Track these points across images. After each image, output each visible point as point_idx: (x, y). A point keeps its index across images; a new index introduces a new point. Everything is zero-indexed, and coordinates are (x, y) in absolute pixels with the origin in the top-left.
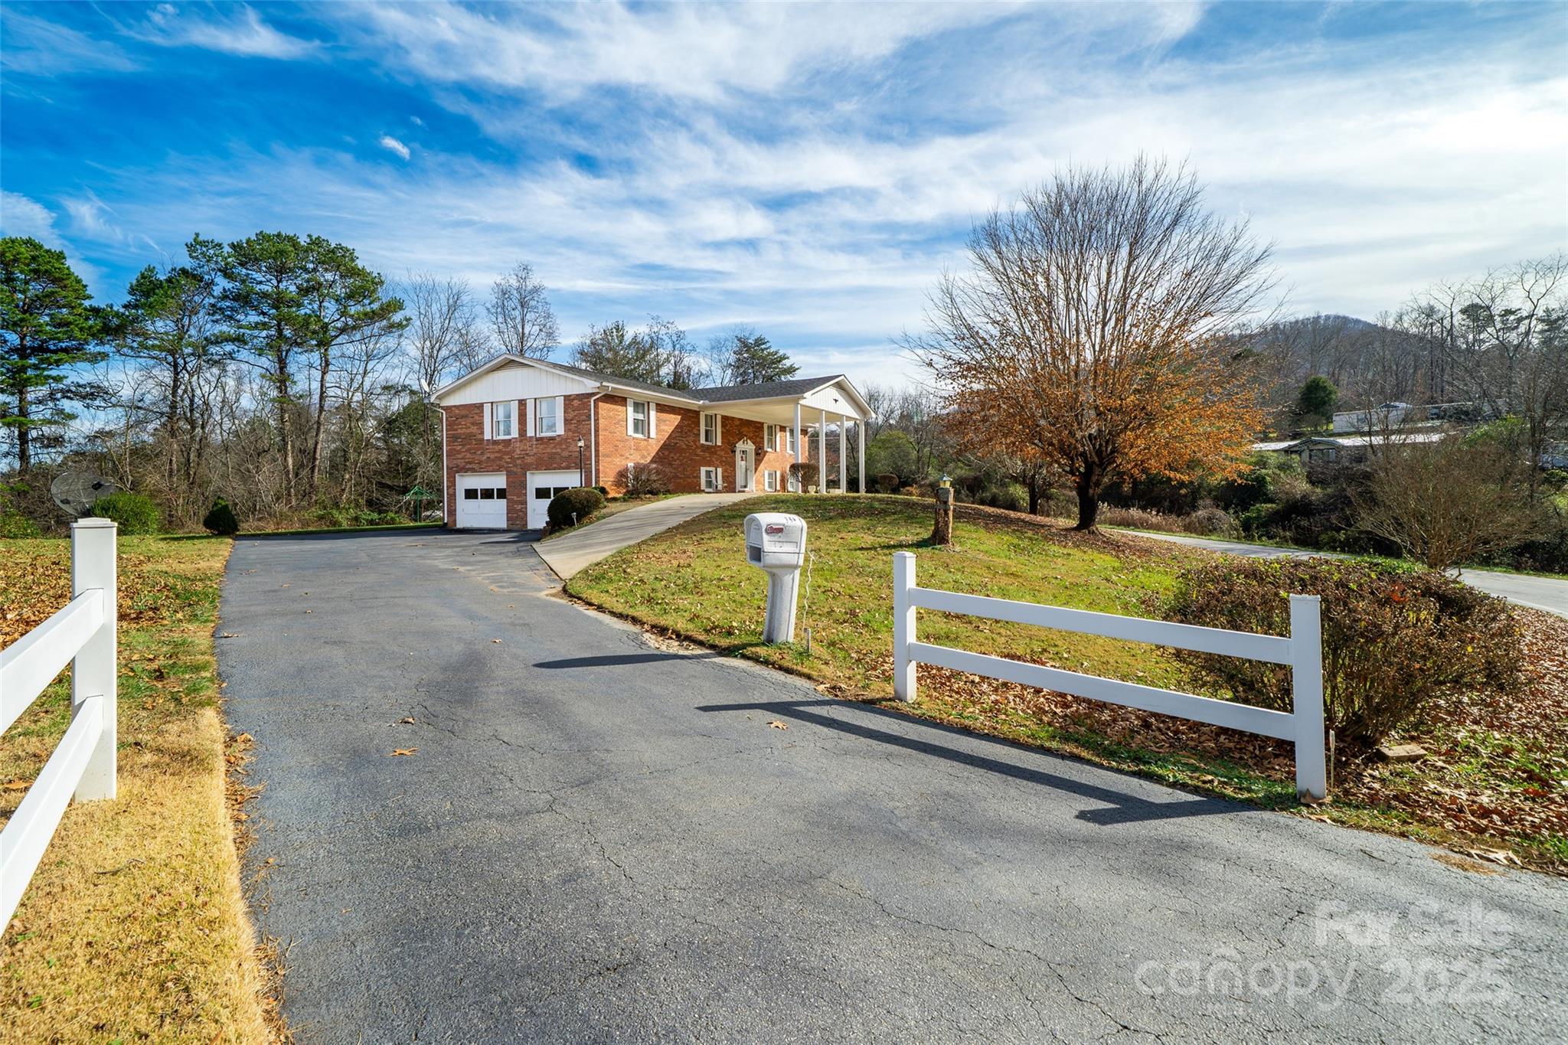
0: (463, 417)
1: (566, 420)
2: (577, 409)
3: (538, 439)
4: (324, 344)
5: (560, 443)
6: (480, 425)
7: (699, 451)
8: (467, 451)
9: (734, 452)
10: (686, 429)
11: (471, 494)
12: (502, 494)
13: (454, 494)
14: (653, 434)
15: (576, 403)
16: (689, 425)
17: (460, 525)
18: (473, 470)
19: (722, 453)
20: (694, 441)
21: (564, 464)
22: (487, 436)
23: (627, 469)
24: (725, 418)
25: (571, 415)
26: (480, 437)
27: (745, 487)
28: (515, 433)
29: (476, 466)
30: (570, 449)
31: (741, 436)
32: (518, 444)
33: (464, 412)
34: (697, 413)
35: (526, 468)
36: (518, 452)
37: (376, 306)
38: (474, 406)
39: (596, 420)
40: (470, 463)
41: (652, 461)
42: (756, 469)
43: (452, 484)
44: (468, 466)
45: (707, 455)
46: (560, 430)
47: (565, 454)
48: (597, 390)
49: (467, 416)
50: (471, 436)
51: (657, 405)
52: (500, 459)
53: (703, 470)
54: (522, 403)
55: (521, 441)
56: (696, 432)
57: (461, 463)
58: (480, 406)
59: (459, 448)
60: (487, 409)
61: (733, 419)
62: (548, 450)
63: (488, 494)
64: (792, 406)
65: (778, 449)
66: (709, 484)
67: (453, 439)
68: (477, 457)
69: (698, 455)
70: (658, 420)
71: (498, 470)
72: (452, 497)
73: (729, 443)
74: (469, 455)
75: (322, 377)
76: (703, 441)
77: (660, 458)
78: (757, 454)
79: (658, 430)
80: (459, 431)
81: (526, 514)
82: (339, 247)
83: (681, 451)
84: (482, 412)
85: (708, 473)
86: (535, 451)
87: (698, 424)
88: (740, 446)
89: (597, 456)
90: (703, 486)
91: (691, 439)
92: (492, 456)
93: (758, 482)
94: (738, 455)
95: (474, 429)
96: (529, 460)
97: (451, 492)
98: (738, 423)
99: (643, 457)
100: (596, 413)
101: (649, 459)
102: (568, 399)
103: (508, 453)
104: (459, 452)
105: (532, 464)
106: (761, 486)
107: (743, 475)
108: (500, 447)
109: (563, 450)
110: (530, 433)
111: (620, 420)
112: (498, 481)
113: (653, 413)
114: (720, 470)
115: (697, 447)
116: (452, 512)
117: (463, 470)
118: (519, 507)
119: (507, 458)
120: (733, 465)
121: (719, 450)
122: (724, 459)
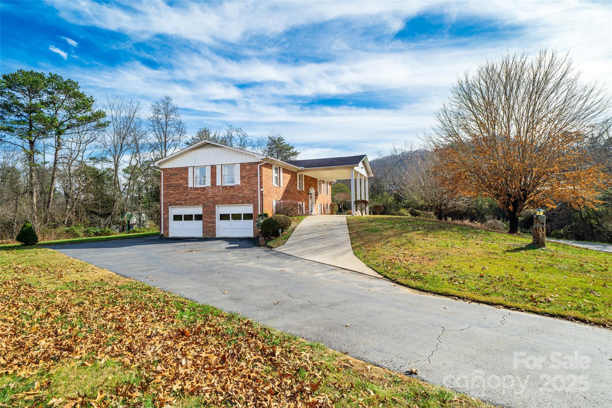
0: (174, 174)
1: (241, 177)
2: (249, 170)
3: (223, 187)
4: (59, 133)
5: (238, 189)
6: (186, 179)
7: (297, 194)
8: (176, 194)
9: (308, 194)
10: (292, 182)
11: (177, 218)
12: (199, 217)
13: (168, 218)
14: (281, 185)
15: (248, 167)
16: (294, 180)
17: (171, 235)
18: (181, 204)
19: (305, 195)
20: (295, 188)
21: (240, 201)
22: (190, 185)
24: (305, 176)
25: (245, 174)
26: (186, 186)
27: (311, 212)
28: (208, 183)
29: (183, 202)
30: (244, 192)
31: (310, 186)
32: (210, 190)
33: (175, 172)
34: (296, 173)
35: (215, 203)
36: (210, 194)
37: (89, 114)
38: (182, 168)
39: (261, 177)
40: (179, 200)
41: (282, 199)
42: (315, 203)
43: (167, 212)
44: (177, 202)
45: (300, 195)
46: (238, 182)
47: (241, 195)
48: (262, 161)
49: (177, 174)
50: (178, 186)
51: (283, 168)
52: (199, 198)
54: (213, 168)
55: (212, 188)
56: (296, 183)
57: (173, 200)
58: (186, 169)
59: (171, 192)
60: (190, 170)
61: (308, 177)
62: (230, 193)
63: (188, 218)
65: (322, 193)
67: (167, 187)
68: (183, 197)
69: (296, 196)
70: (283, 177)
71: (198, 204)
72: (167, 220)
73: (307, 189)
74: (178, 196)
75: (56, 152)
76: (298, 188)
77: (284, 197)
78: (316, 195)
79: (284, 183)
80: (172, 182)
81: (215, 229)
82: (70, 81)
83: (291, 193)
84: (187, 172)
86: (221, 193)
87: (297, 179)
88: (310, 191)
92: (193, 197)
93: (316, 209)
94: (310, 196)
95: (182, 181)
96: (217, 199)
97: (166, 216)
98: (309, 179)
99: (278, 197)
100: (261, 173)
101: (280, 198)
102: (243, 165)
103: (204, 195)
104: (172, 194)
105: (220, 201)
106: (317, 211)
107: (311, 206)
108: (199, 191)
109: (239, 193)
110: (219, 183)
111: (270, 177)
112: (198, 210)
113: (281, 173)
114: (304, 203)
115: (296, 191)
116: (166, 228)
117: (175, 204)
118: (211, 225)
119: (203, 198)
120: (308, 201)
121: (303, 193)
122: (305, 198)
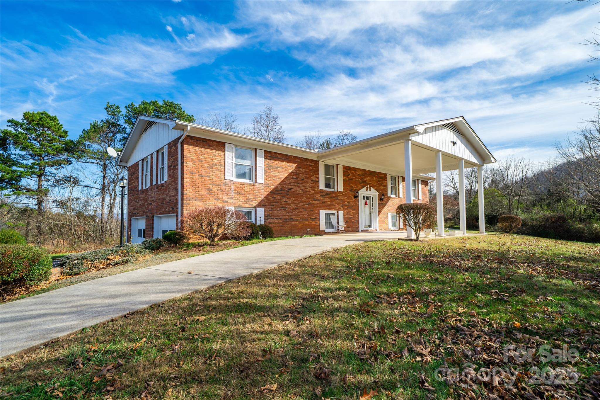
7: (317, 196)
9: (356, 197)
10: (302, 176)
14: (261, 179)
16: (305, 173)
19: (345, 198)
20: (313, 188)
23: (223, 213)
24: (347, 170)
27: (370, 226)
28: (149, 183)
31: (364, 184)
34: (316, 163)
39: (182, 163)
41: (259, 205)
42: (380, 212)
45: (328, 199)
51: (266, 152)
53: (322, 213)
54: (152, 158)
56: (313, 178)
61: (355, 169)
64: (403, 145)
65: (401, 196)
66: (329, 224)
69: (317, 200)
70: (268, 167)
73: (351, 190)
76: (322, 187)
77: (270, 202)
78: (381, 199)
79: (268, 176)
83: (297, 195)
85: (328, 216)
87: (317, 172)
88: (363, 193)
89: (182, 200)
90: (323, 226)
91: (308, 185)
93: (381, 223)
94: (361, 202)
98: (361, 173)
99: (247, 200)
100: (182, 156)
101: (255, 203)
106: (385, 226)
107: (367, 217)
111: (216, 165)
113: (261, 160)
114: (341, 213)
115: (315, 192)
120: (356, 208)
121: (341, 196)
122: (346, 203)
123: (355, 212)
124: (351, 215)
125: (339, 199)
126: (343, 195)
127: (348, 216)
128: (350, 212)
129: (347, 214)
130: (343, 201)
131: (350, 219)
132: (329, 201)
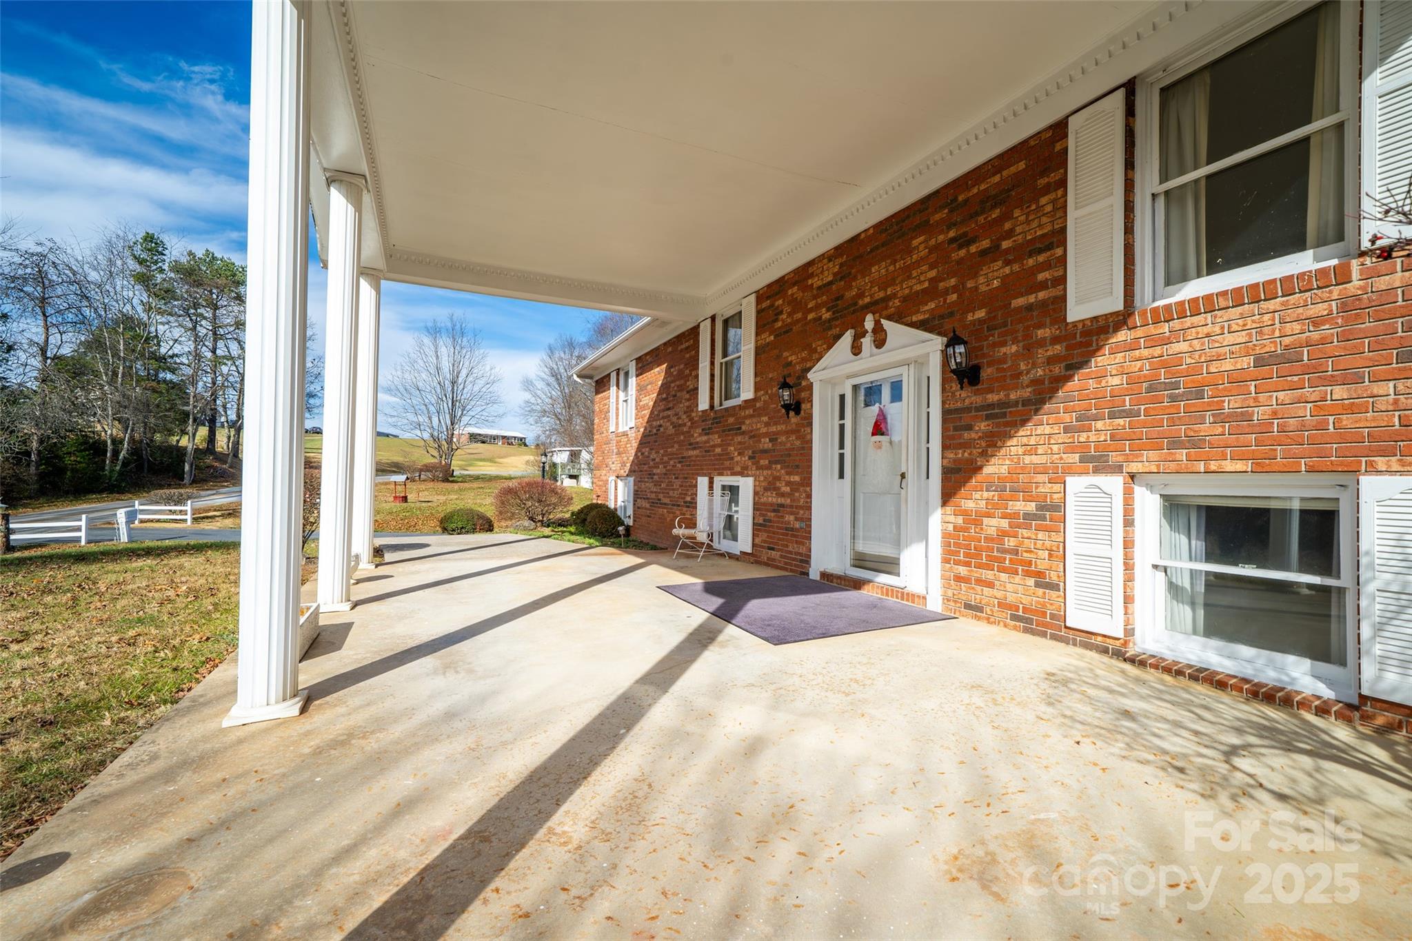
7: (696, 435)
10: (673, 389)
14: (632, 420)
16: (679, 375)
19: (761, 424)
20: (689, 412)
45: (717, 439)
51: (638, 361)
53: (704, 485)
56: (691, 384)
69: (695, 446)
70: (640, 390)
76: (706, 405)
77: (639, 463)
79: (639, 409)
88: (833, 372)
91: (682, 408)
114: (746, 485)
115: (693, 424)
121: (751, 416)
122: (766, 443)
123: (797, 478)
124: (783, 495)
125: (743, 433)
126: (758, 413)
127: (771, 498)
128: (778, 478)
129: (766, 489)
130: (755, 436)
131: (777, 508)
132: (719, 446)
